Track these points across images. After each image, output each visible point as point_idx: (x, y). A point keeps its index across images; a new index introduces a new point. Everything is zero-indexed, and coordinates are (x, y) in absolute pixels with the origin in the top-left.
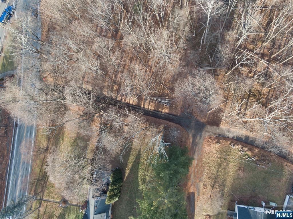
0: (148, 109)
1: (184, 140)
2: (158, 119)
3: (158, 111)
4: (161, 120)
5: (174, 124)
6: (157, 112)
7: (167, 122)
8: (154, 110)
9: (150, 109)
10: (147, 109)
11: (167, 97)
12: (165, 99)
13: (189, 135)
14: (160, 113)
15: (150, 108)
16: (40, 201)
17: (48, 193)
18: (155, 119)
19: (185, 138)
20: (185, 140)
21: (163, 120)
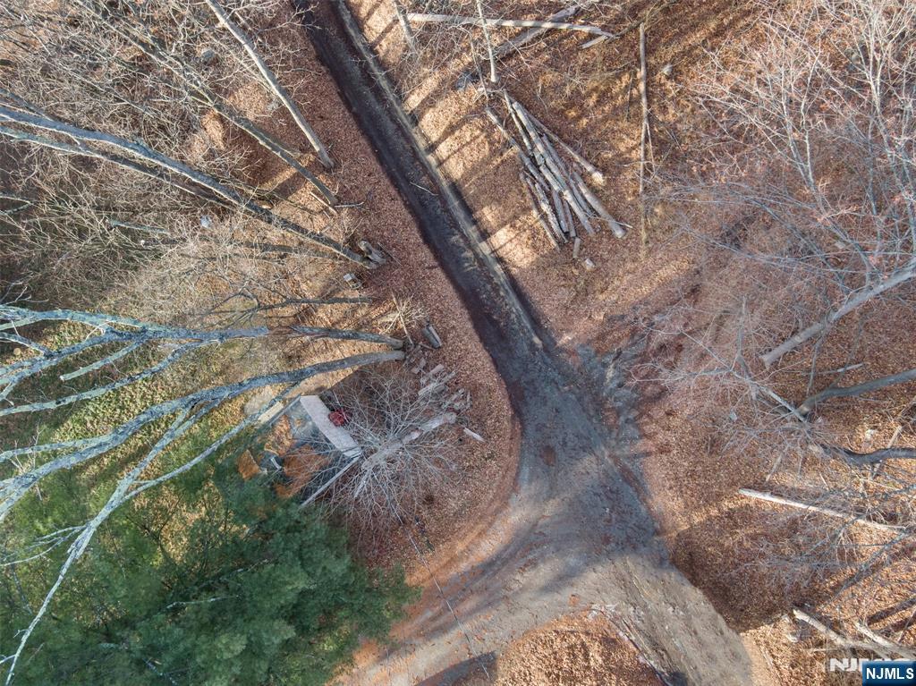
0: (432, 148)
1: (453, 505)
2: (425, 255)
3: (469, 211)
4: (439, 272)
5: (489, 366)
6: (460, 214)
7: (460, 320)
8: (456, 188)
9: (440, 163)
10: (422, 144)
11: (598, 178)
12: (574, 175)
13: (505, 504)
14: (472, 232)
15: (443, 150)
18: (415, 237)
19: (474, 502)
20: (458, 515)
21: (449, 290)
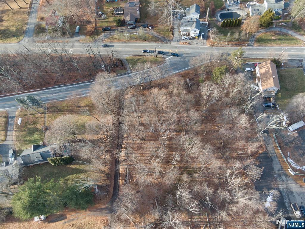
0: (120, 169)
1: (102, 201)
2: (114, 178)
3: (119, 177)
4: (114, 180)
5: (112, 191)
6: (118, 176)
7: (113, 186)
8: (120, 174)
9: (120, 171)
11: (130, 180)
12: (129, 179)
13: (106, 204)
14: (119, 179)
15: (121, 170)
16: (45, 113)
17: (50, 116)
18: (114, 176)
19: (104, 202)
20: (102, 202)
21: (114, 182)
